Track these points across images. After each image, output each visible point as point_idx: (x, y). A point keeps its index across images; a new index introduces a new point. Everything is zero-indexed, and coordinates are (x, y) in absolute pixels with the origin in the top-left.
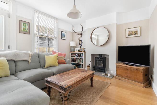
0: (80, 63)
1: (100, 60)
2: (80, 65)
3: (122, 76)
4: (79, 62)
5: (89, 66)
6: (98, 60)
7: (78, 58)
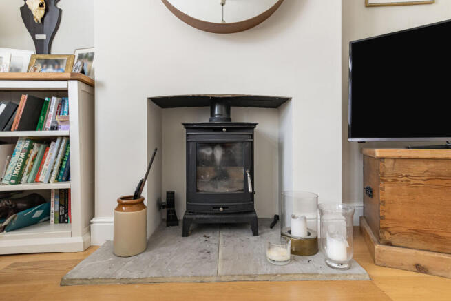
0: (36, 180)
1: (223, 145)
2: (38, 199)
3: (438, 237)
4: (18, 180)
5: (133, 201)
6: (212, 145)
7: (13, 141)
